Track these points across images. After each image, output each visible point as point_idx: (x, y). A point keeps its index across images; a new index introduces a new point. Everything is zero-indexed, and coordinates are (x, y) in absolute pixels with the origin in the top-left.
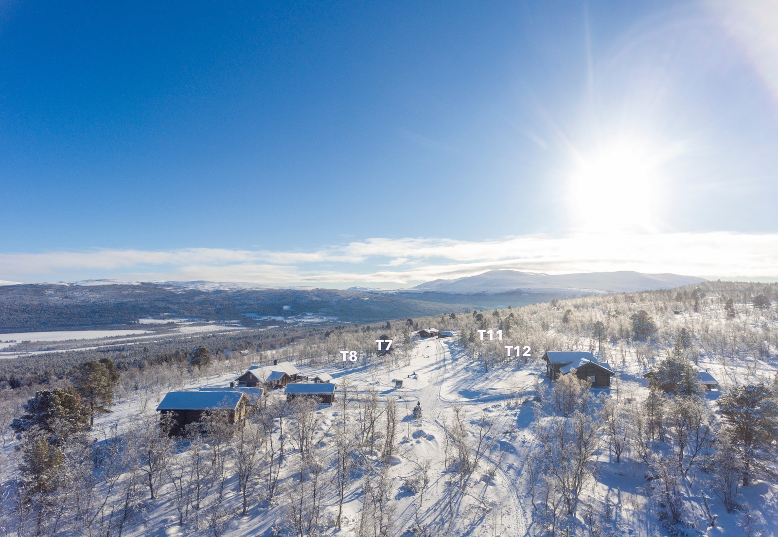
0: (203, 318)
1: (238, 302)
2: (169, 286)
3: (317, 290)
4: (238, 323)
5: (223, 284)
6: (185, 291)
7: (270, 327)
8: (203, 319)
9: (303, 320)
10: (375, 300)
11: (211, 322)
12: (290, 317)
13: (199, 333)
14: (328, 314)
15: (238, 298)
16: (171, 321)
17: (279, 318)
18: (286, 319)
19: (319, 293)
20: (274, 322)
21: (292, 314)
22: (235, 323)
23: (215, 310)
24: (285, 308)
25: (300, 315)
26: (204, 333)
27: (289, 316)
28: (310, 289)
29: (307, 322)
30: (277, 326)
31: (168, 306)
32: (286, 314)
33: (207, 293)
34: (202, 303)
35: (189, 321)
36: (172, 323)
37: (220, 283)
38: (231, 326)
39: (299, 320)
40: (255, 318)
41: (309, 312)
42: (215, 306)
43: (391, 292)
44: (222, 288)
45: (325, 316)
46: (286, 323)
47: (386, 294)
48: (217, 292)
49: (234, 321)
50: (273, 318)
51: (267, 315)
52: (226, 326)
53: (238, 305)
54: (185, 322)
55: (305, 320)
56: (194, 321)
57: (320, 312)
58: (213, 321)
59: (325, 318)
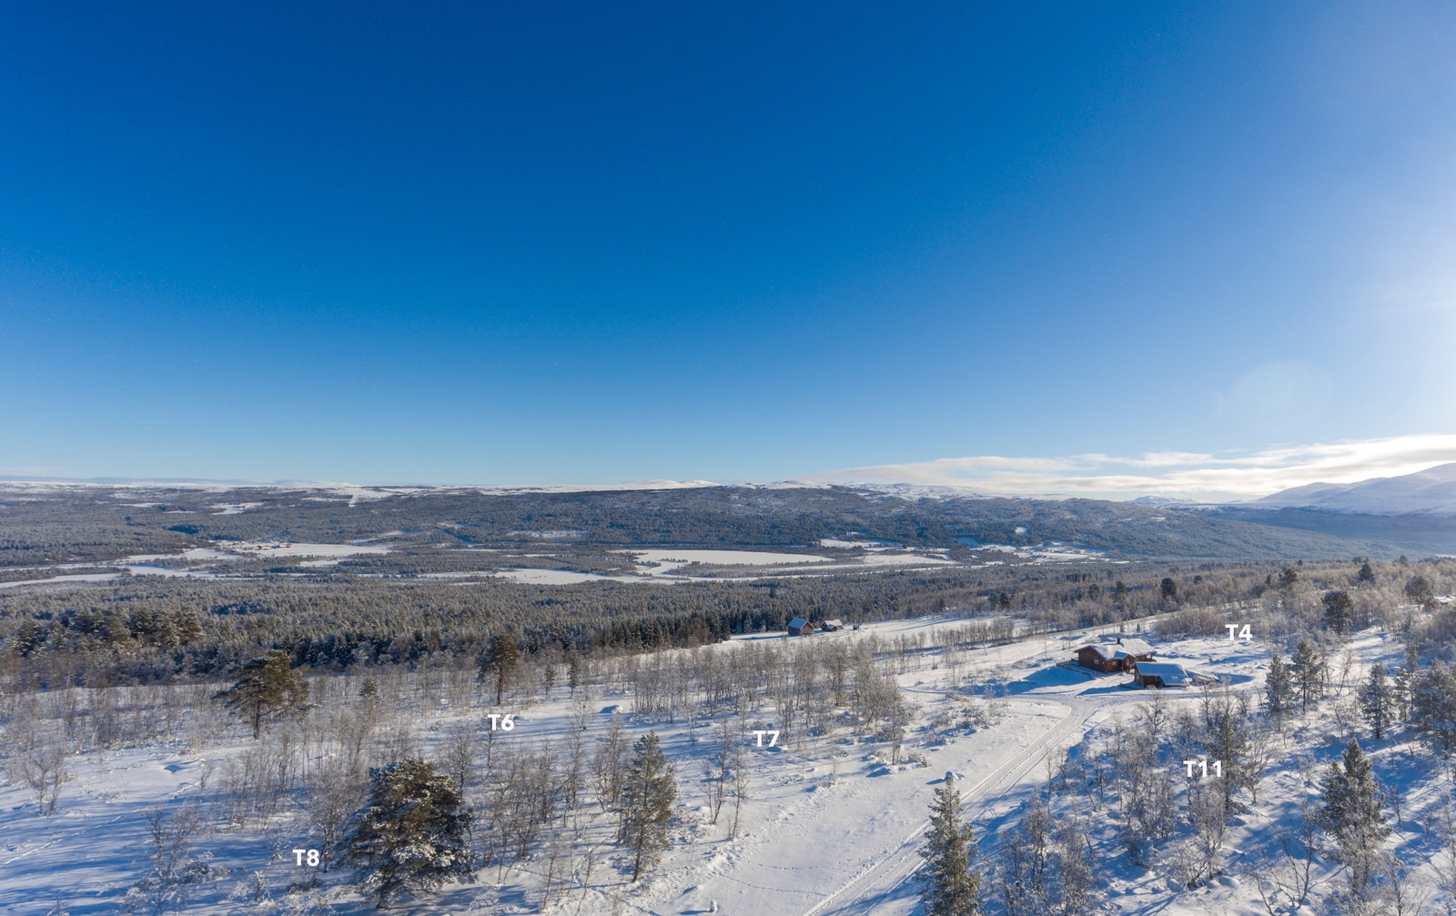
0: (900, 542)
1: (949, 518)
2: (864, 491)
3: (1074, 501)
4: (945, 553)
5: (935, 489)
6: (882, 499)
7: (989, 563)
8: (900, 545)
9: (1044, 554)
10: (1177, 522)
11: (909, 549)
12: (1025, 548)
13: (886, 567)
14: (1088, 546)
15: (951, 512)
16: (858, 544)
17: (1007, 549)
18: (1018, 550)
19: (1077, 506)
20: (999, 555)
21: (1030, 542)
22: (942, 553)
23: (917, 530)
24: (1019, 530)
25: (1041, 545)
26: (893, 567)
27: (1024, 545)
28: (1062, 499)
29: (1051, 558)
30: (1001, 563)
31: (857, 520)
32: (1018, 542)
33: (910, 505)
34: (900, 519)
35: (880, 546)
36: (860, 547)
37: (930, 487)
38: (934, 557)
39: (1038, 554)
40: (972, 546)
41: (1057, 539)
42: (918, 523)
43: (1214, 508)
44: (931, 496)
45: (1083, 548)
46: (1017, 556)
47: (1203, 510)
48: (924, 501)
49: (940, 550)
50: (998, 547)
51: (990, 542)
52: (928, 557)
53: (950, 523)
54: (875, 546)
55: (1048, 554)
56: (888, 546)
57: (1076, 540)
58: (913, 549)
59: (1082, 551)
